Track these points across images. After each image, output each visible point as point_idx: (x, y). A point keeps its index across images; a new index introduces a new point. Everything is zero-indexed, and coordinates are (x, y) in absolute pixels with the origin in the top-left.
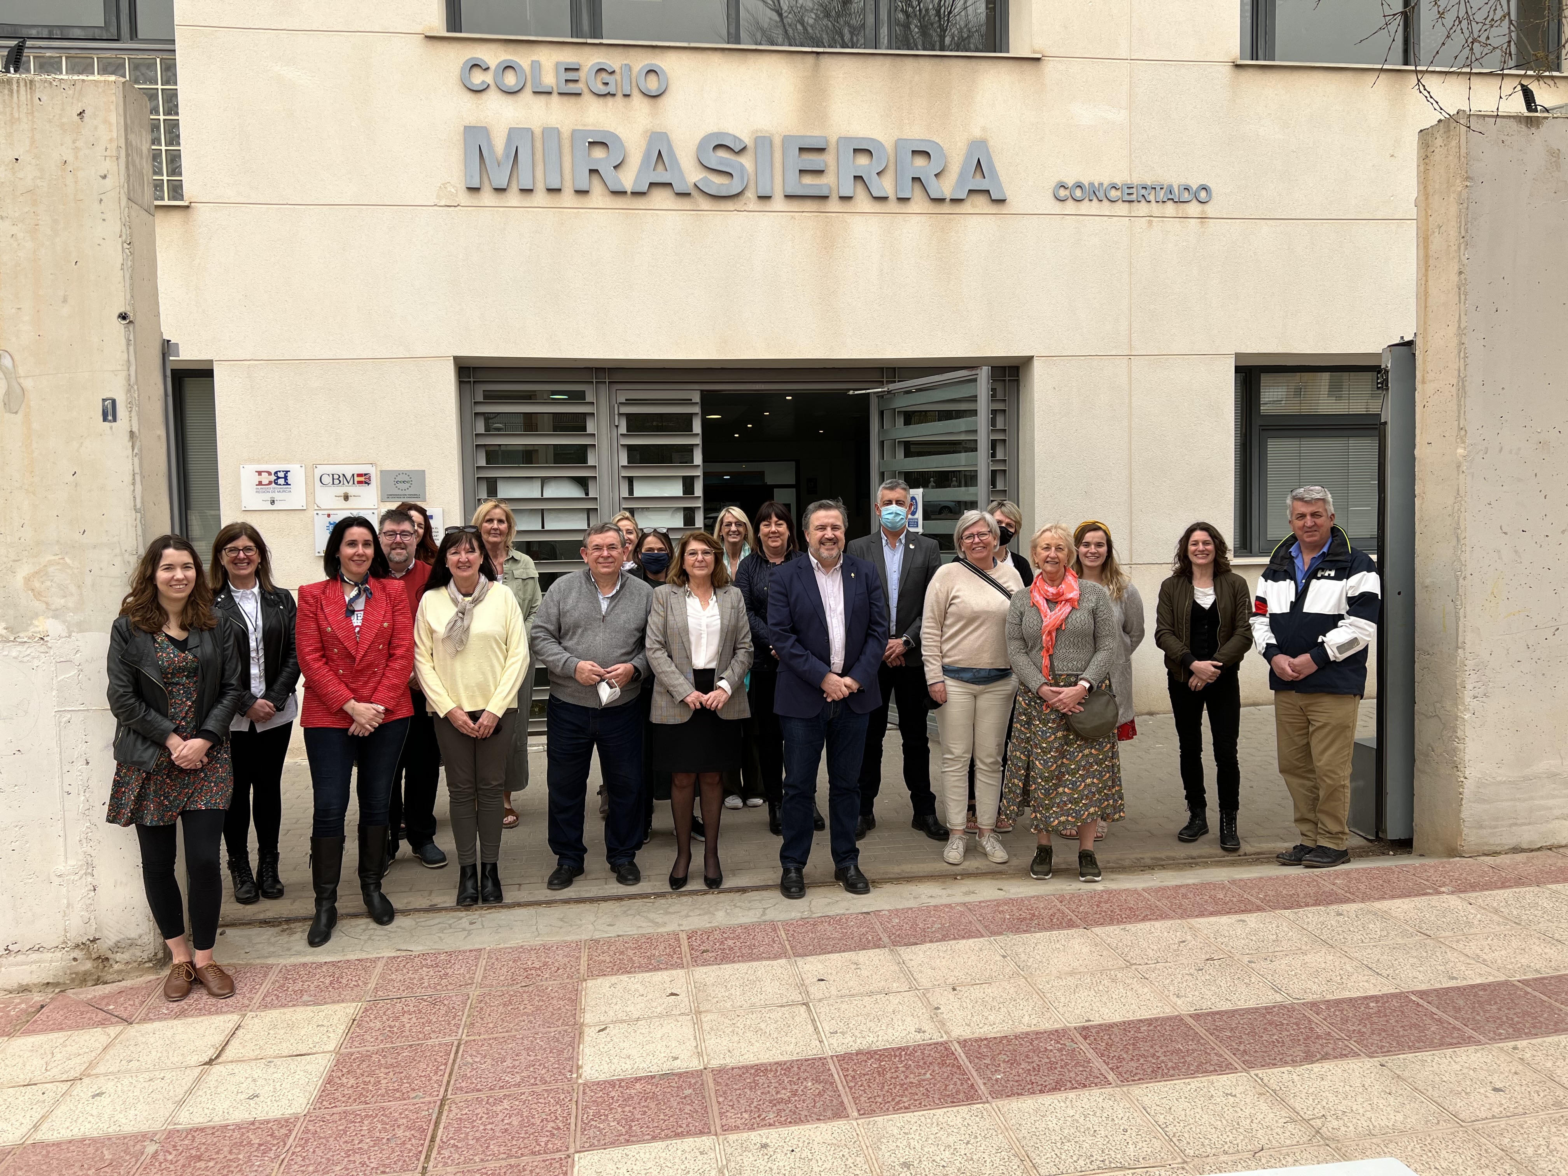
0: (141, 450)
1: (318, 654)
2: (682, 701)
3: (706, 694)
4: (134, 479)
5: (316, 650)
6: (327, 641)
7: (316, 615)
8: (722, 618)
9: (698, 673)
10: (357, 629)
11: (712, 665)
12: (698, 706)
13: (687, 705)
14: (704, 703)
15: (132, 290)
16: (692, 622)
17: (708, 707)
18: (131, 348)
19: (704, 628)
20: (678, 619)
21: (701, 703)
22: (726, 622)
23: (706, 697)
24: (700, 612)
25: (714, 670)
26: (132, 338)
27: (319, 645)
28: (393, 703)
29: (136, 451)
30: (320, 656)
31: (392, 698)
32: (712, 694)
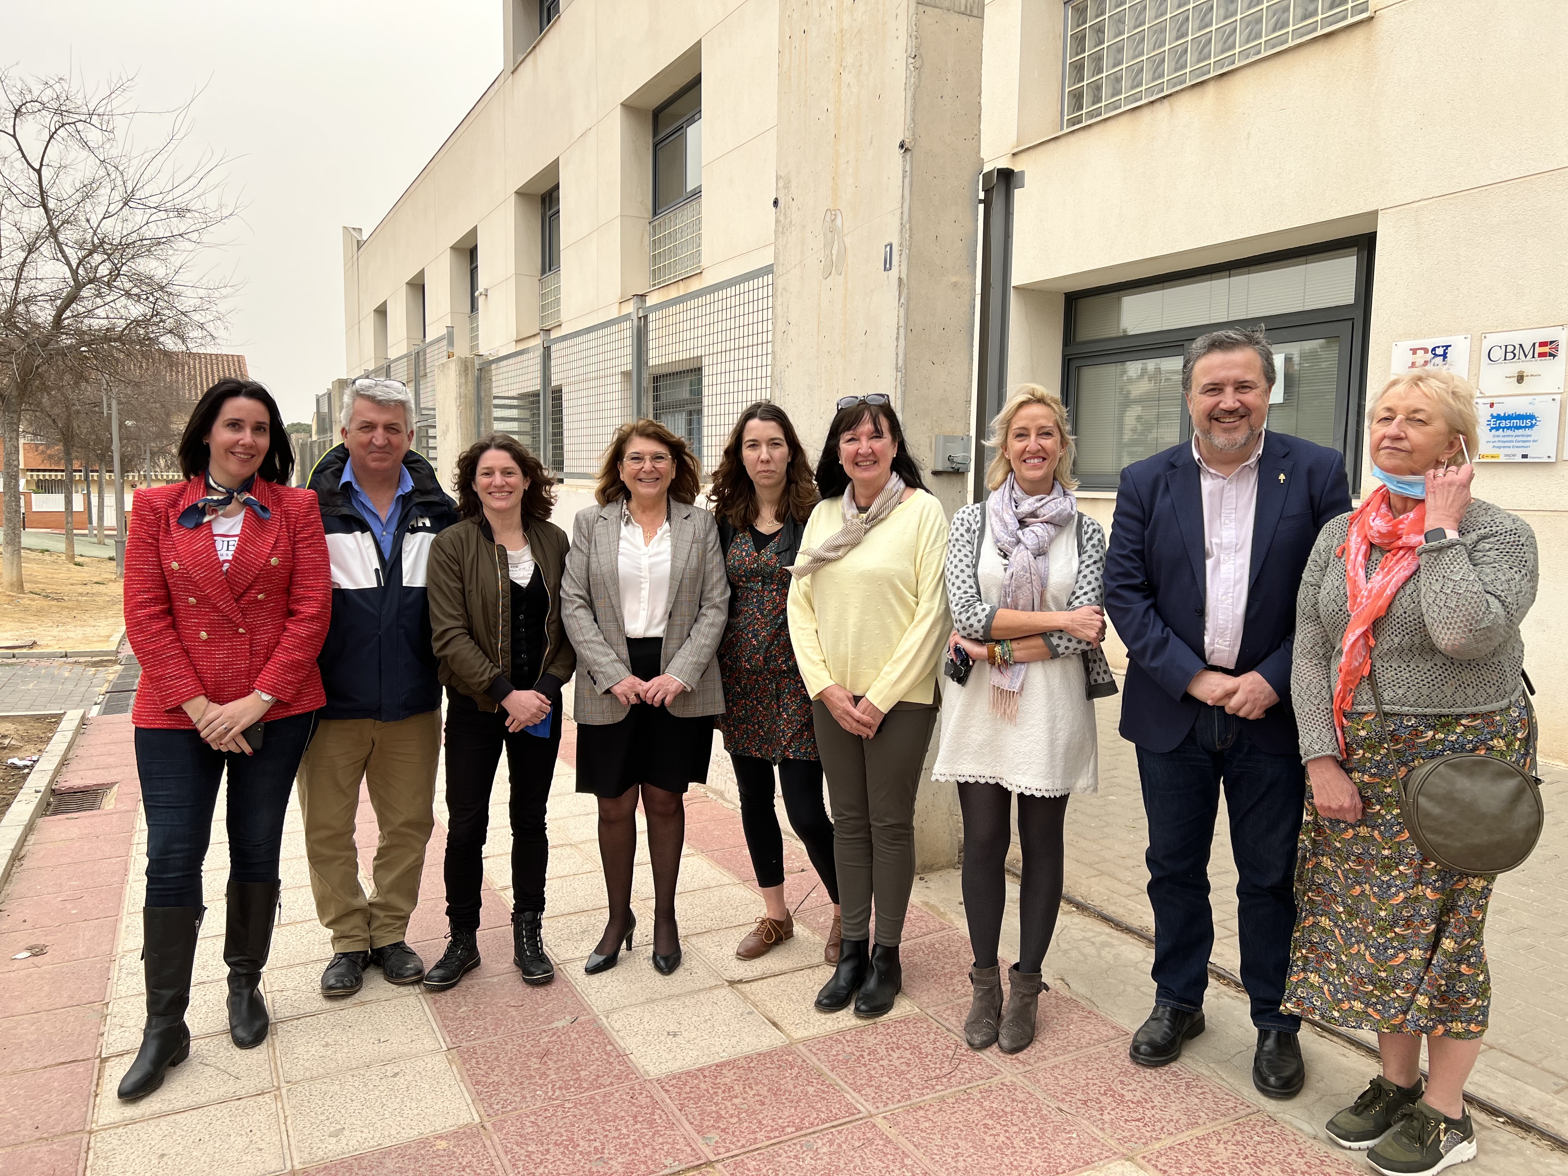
0: (908, 299)
1: (158, 608)
2: (608, 692)
3: (647, 679)
4: (898, 333)
5: (155, 601)
6: (175, 585)
7: (157, 540)
8: (674, 557)
9: (634, 644)
10: (226, 566)
11: (657, 631)
12: (633, 700)
13: (615, 698)
14: (642, 695)
15: (914, 111)
16: (624, 565)
17: (649, 702)
18: (907, 180)
19: (645, 573)
20: (603, 559)
21: (637, 695)
22: (681, 564)
23: (646, 685)
24: (638, 548)
25: (659, 640)
26: (908, 168)
27: (161, 592)
28: (291, 691)
29: (902, 300)
30: (162, 612)
31: (290, 683)
32: (656, 681)
